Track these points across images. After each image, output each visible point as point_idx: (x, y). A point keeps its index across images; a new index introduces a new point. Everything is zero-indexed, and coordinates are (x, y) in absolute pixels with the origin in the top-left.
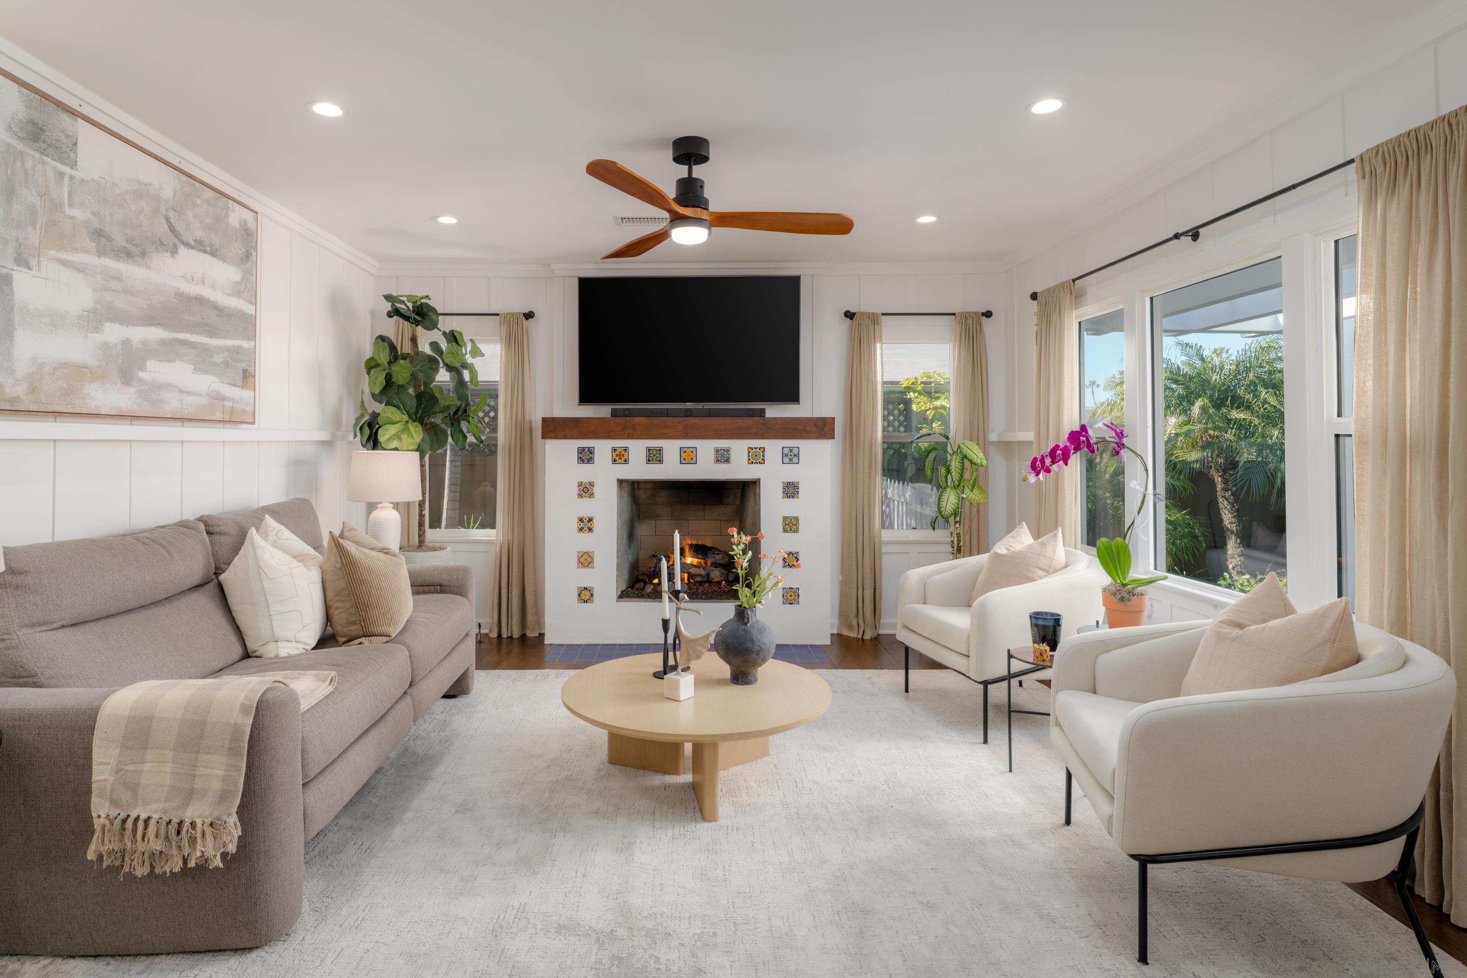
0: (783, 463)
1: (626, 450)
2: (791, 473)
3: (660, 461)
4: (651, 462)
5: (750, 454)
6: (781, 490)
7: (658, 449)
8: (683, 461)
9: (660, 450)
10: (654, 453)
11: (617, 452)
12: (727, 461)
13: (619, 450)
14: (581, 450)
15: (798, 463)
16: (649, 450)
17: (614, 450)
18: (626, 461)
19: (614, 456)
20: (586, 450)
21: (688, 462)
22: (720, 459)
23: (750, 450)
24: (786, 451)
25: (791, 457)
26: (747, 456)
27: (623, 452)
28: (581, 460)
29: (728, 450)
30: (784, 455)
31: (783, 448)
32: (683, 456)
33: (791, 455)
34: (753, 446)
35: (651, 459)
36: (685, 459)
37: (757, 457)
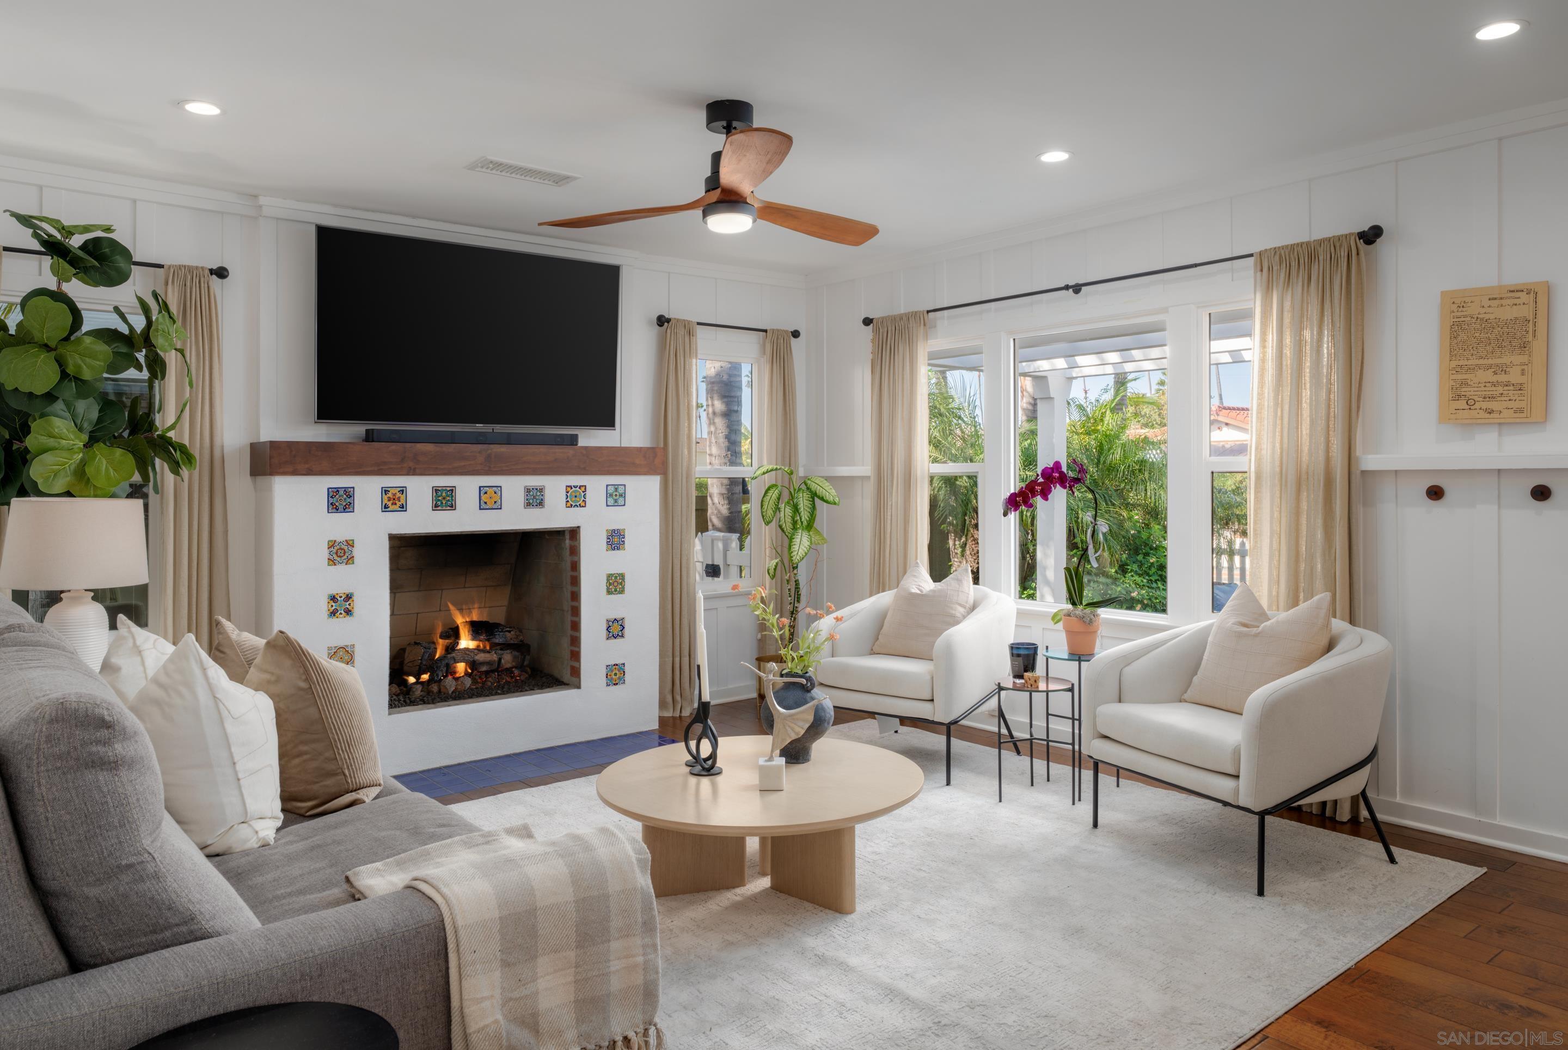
0: (607, 506)
1: (403, 491)
2: (616, 518)
3: (452, 507)
4: (440, 508)
5: (568, 495)
6: (605, 540)
7: (448, 489)
8: (483, 506)
9: (452, 490)
10: (444, 494)
11: (390, 495)
12: (541, 504)
13: (392, 491)
14: (333, 493)
15: (624, 505)
16: (436, 490)
17: (385, 491)
18: (403, 507)
19: (385, 501)
20: (341, 492)
21: (490, 506)
22: (531, 501)
23: (569, 489)
24: (611, 489)
25: (616, 497)
26: (565, 497)
27: (398, 495)
28: (333, 507)
29: (541, 490)
30: (608, 495)
31: (607, 486)
32: (484, 498)
33: (616, 495)
34: (572, 484)
35: (439, 503)
36: (486, 503)
37: (576, 498)
